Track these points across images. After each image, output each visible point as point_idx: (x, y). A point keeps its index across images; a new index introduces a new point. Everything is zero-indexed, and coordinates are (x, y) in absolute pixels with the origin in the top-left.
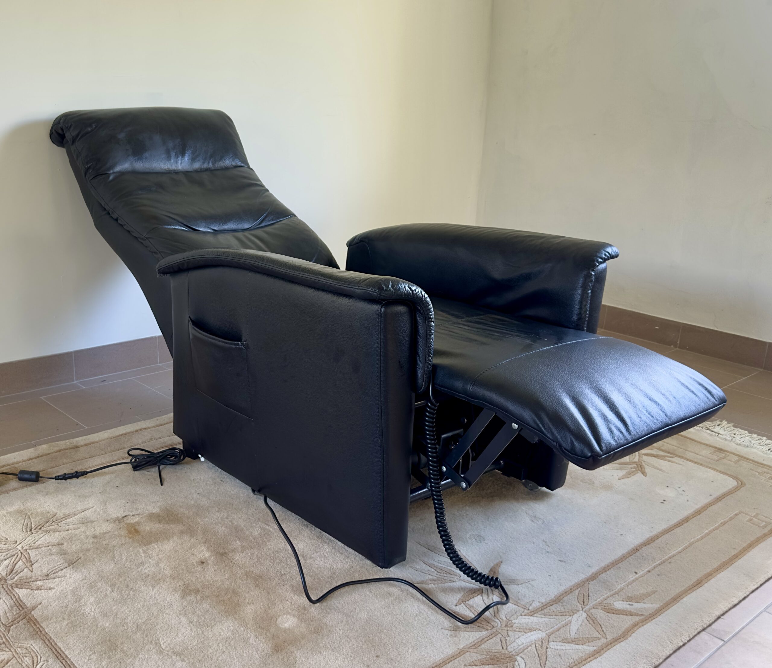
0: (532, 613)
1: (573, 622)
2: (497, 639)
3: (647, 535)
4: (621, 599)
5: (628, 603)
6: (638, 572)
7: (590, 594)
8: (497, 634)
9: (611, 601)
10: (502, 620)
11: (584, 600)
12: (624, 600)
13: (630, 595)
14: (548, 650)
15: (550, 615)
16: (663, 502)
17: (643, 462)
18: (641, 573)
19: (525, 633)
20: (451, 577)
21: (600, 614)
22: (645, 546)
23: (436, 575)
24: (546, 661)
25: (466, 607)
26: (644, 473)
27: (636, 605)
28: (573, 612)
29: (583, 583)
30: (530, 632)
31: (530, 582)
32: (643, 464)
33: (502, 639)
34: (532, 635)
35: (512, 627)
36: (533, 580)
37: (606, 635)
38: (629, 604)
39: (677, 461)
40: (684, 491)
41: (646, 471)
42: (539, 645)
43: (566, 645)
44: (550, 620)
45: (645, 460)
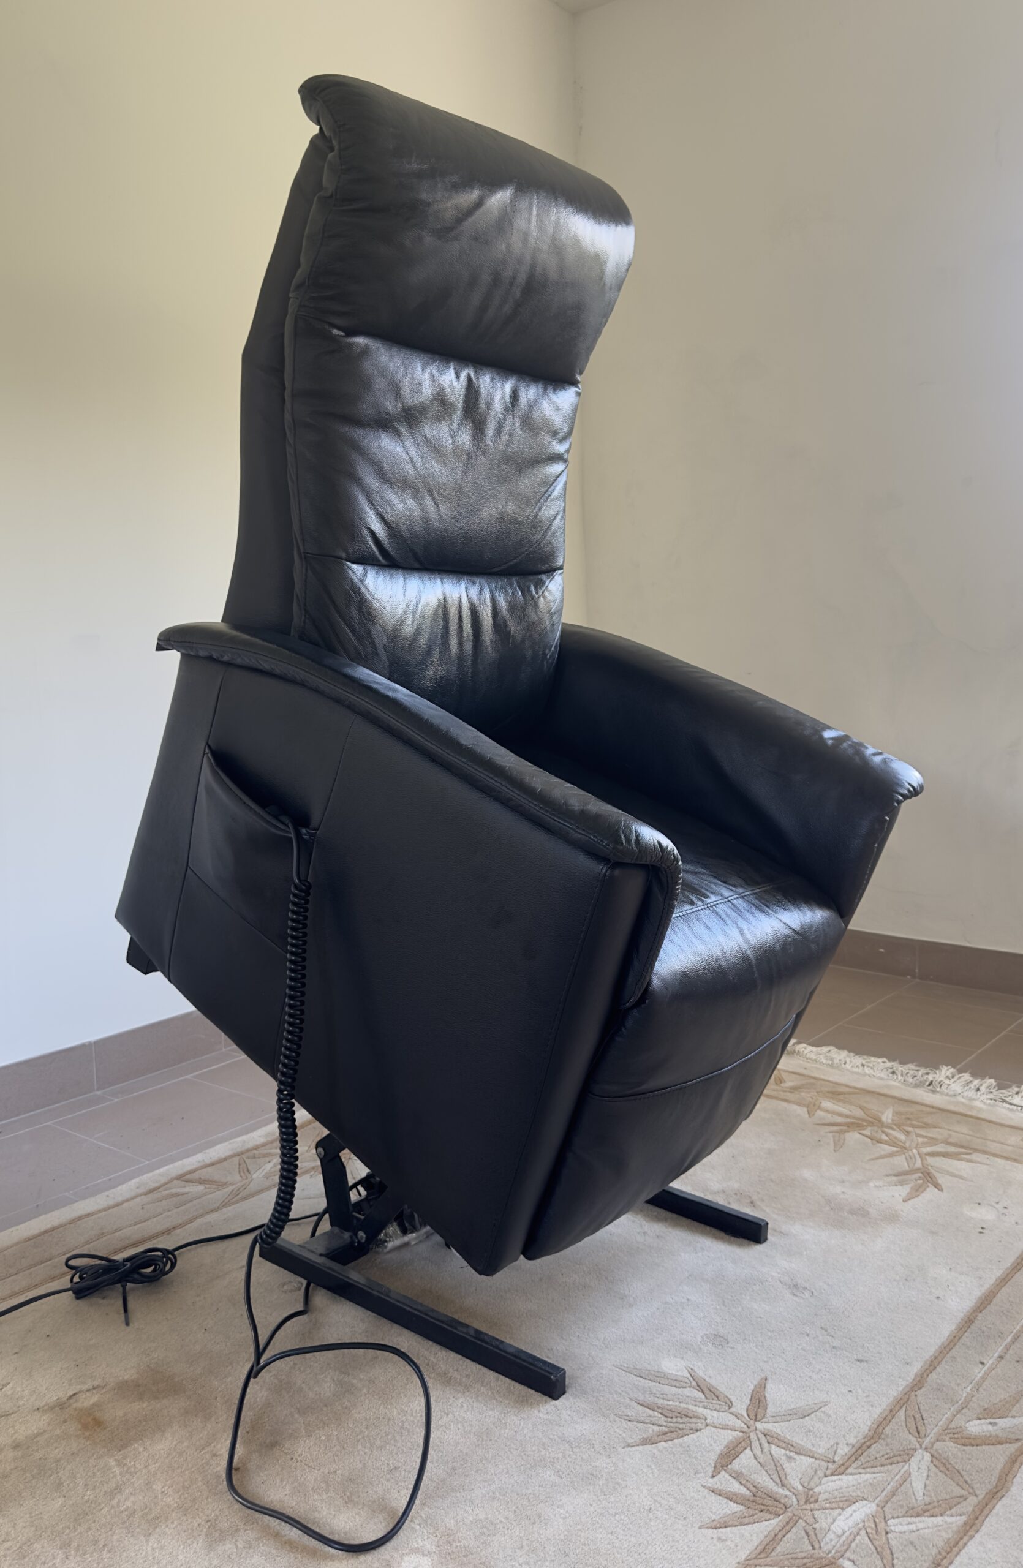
0: (841, 1470)
1: (914, 1474)
2: (797, 1531)
3: (978, 1293)
4: (975, 1416)
5: (989, 1421)
6: (985, 1362)
7: (925, 1415)
8: (797, 1522)
9: (959, 1421)
10: (797, 1490)
11: (917, 1428)
12: (980, 1416)
13: (986, 1406)
14: (889, 1535)
15: (872, 1467)
16: (982, 1230)
17: (930, 1168)
18: (991, 1362)
19: (843, 1509)
20: (690, 1423)
21: (950, 1448)
22: (980, 1312)
23: (665, 1424)
24: (893, 1559)
25: (730, 1475)
26: (937, 1186)
27: (1002, 1423)
28: (908, 1455)
29: (907, 1396)
30: (850, 1505)
31: (823, 1409)
32: (932, 1171)
33: (808, 1528)
34: (855, 1511)
35: (816, 1501)
36: (826, 1404)
37: (973, 1488)
38: (991, 1423)
39: (979, 1160)
40: (1006, 1208)
41: (940, 1181)
42: (872, 1529)
43: (916, 1520)
44: (874, 1475)
45: (932, 1164)
